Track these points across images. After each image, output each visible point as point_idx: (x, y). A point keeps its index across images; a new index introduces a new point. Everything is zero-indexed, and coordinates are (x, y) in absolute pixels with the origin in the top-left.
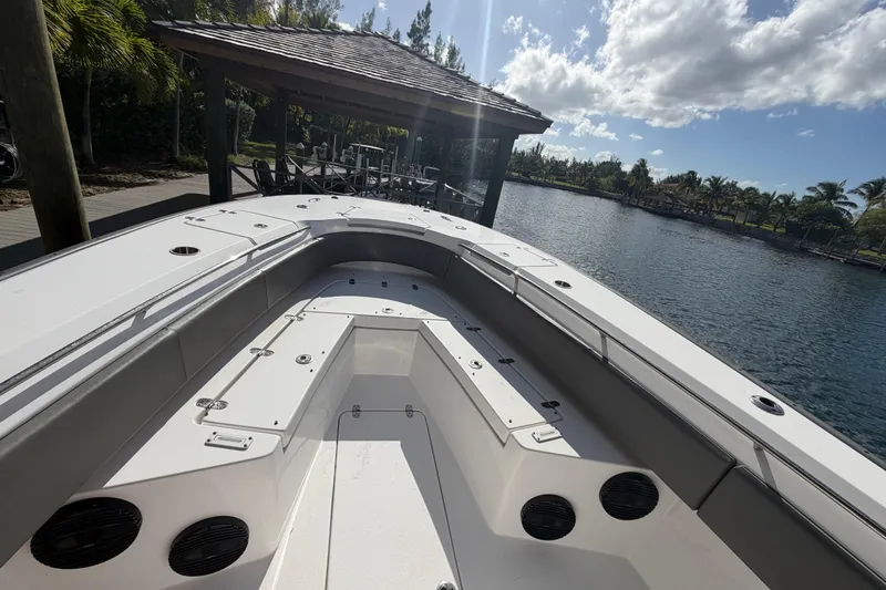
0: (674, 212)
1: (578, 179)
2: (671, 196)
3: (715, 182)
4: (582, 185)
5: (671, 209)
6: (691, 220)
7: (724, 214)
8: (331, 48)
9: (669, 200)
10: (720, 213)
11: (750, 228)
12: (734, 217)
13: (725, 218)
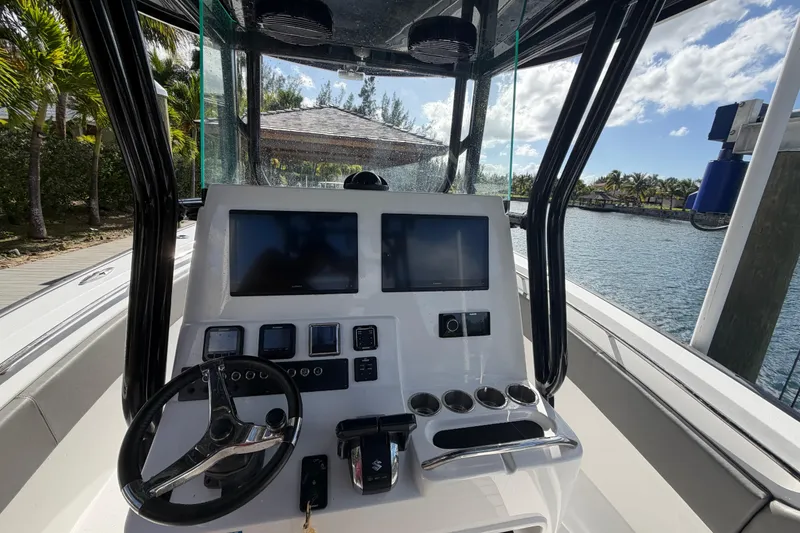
0: (607, 207)
1: (518, 189)
2: (601, 194)
3: (638, 177)
4: (523, 194)
5: (604, 205)
6: (623, 212)
7: (652, 203)
8: (300, 120)
9: (600, 197)
10: (648, 202)
11: (676, 212)
12: (661, 204)
13: (653, 206)
